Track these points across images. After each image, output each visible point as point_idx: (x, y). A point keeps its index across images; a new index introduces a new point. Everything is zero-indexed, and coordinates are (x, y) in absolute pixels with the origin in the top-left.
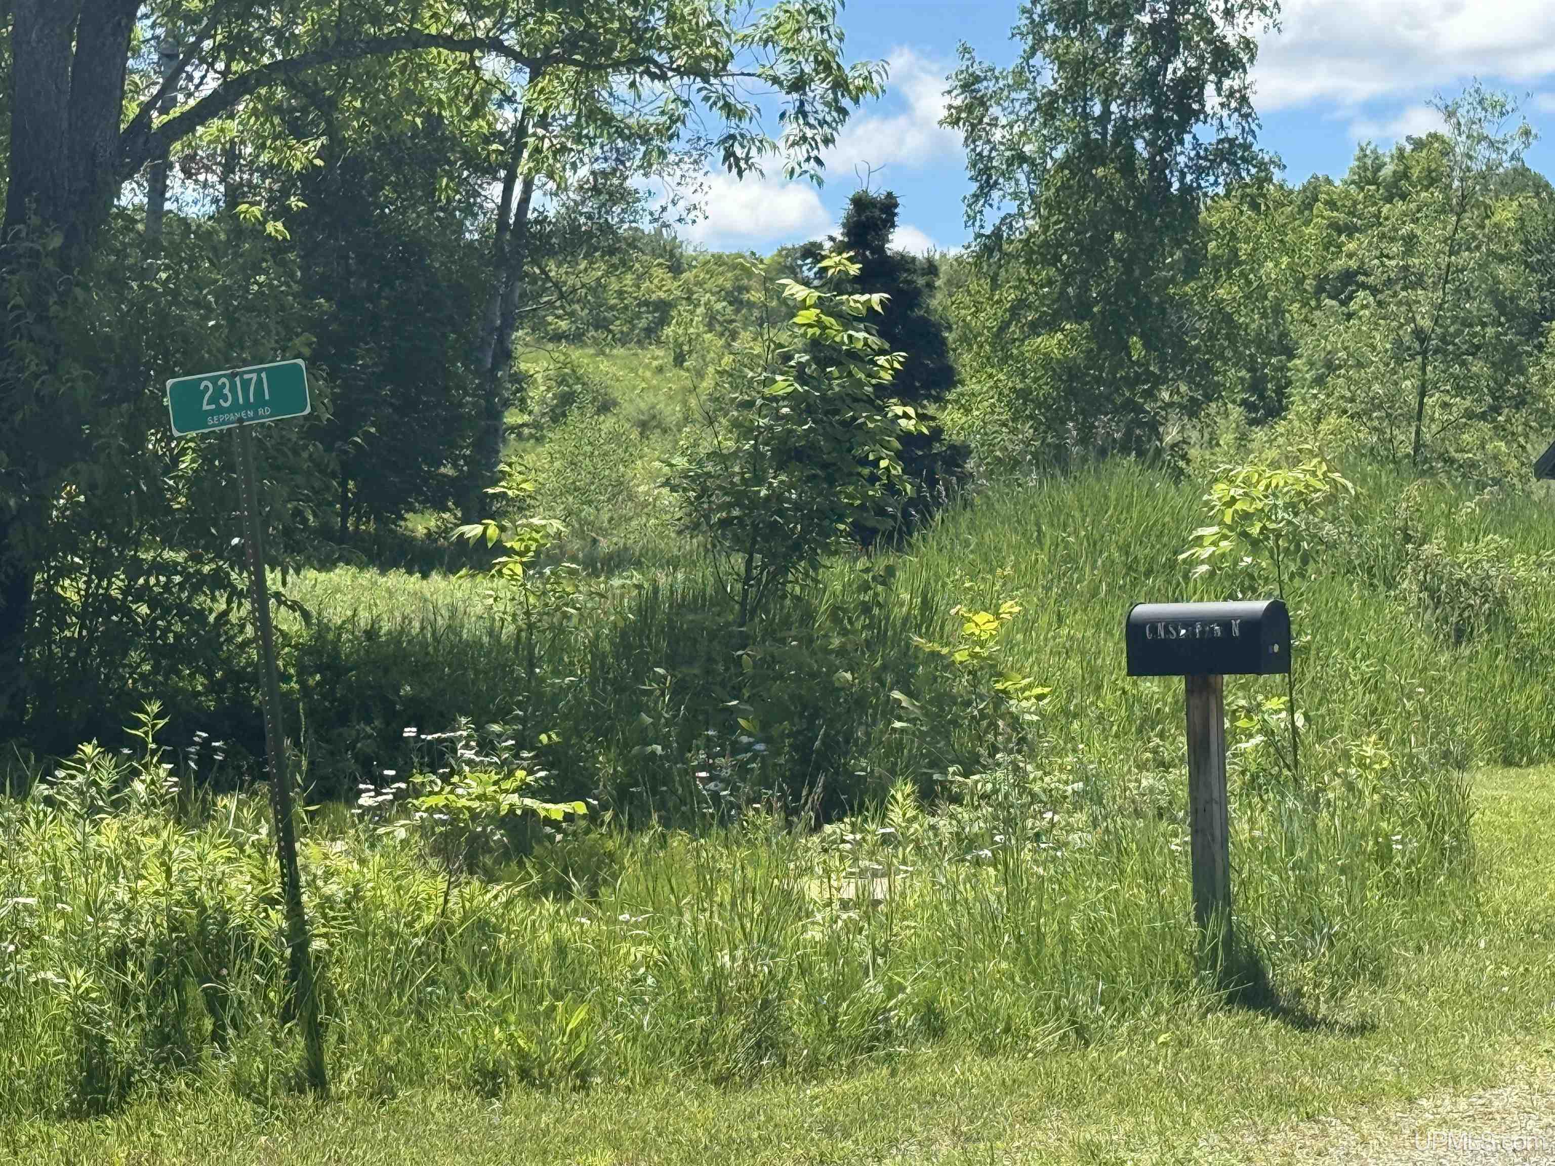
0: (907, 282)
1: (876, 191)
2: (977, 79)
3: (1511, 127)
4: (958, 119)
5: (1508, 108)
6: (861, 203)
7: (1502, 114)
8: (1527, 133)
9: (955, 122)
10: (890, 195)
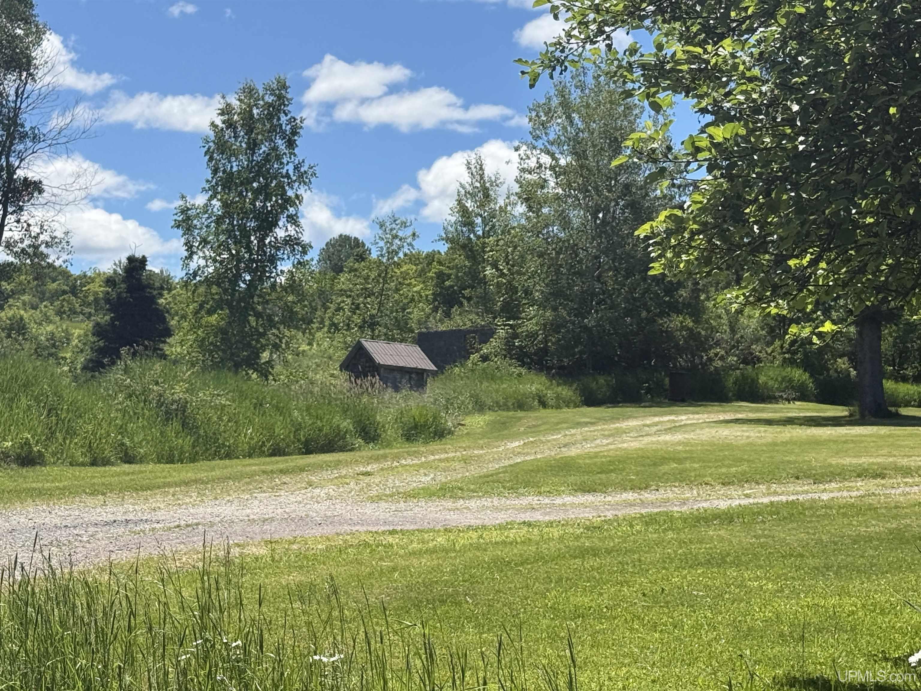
0: (149, 293)
1: (138, 255)
2: (188, 209)
3: (408, 232)
4: (179, 225)
5: (408, 224)
6: (131, 259)
7: (405, 227)
8: (414, 235)
9: (178, 227)
10: (144, 257)
